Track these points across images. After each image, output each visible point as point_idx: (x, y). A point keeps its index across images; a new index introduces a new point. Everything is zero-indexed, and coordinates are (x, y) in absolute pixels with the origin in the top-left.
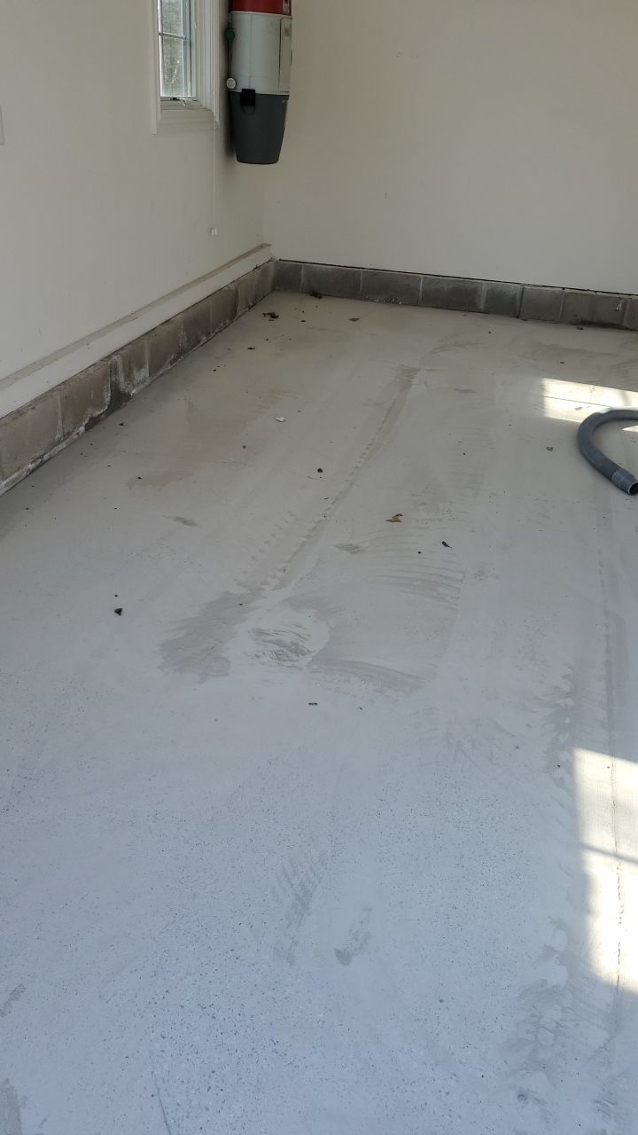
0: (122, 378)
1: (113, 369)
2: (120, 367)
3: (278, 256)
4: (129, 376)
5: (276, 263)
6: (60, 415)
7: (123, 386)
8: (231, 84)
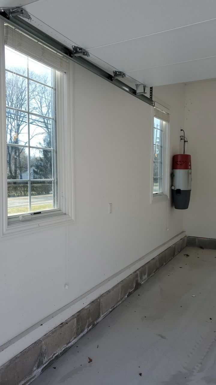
0: (139, 278)
1: (137, 276)
2: (139, 275)
3: (188, 235)
4: (141, 278)
5: (187, 237)
6: (120, 292)
7: (139, 281)
8: (173, 188)
